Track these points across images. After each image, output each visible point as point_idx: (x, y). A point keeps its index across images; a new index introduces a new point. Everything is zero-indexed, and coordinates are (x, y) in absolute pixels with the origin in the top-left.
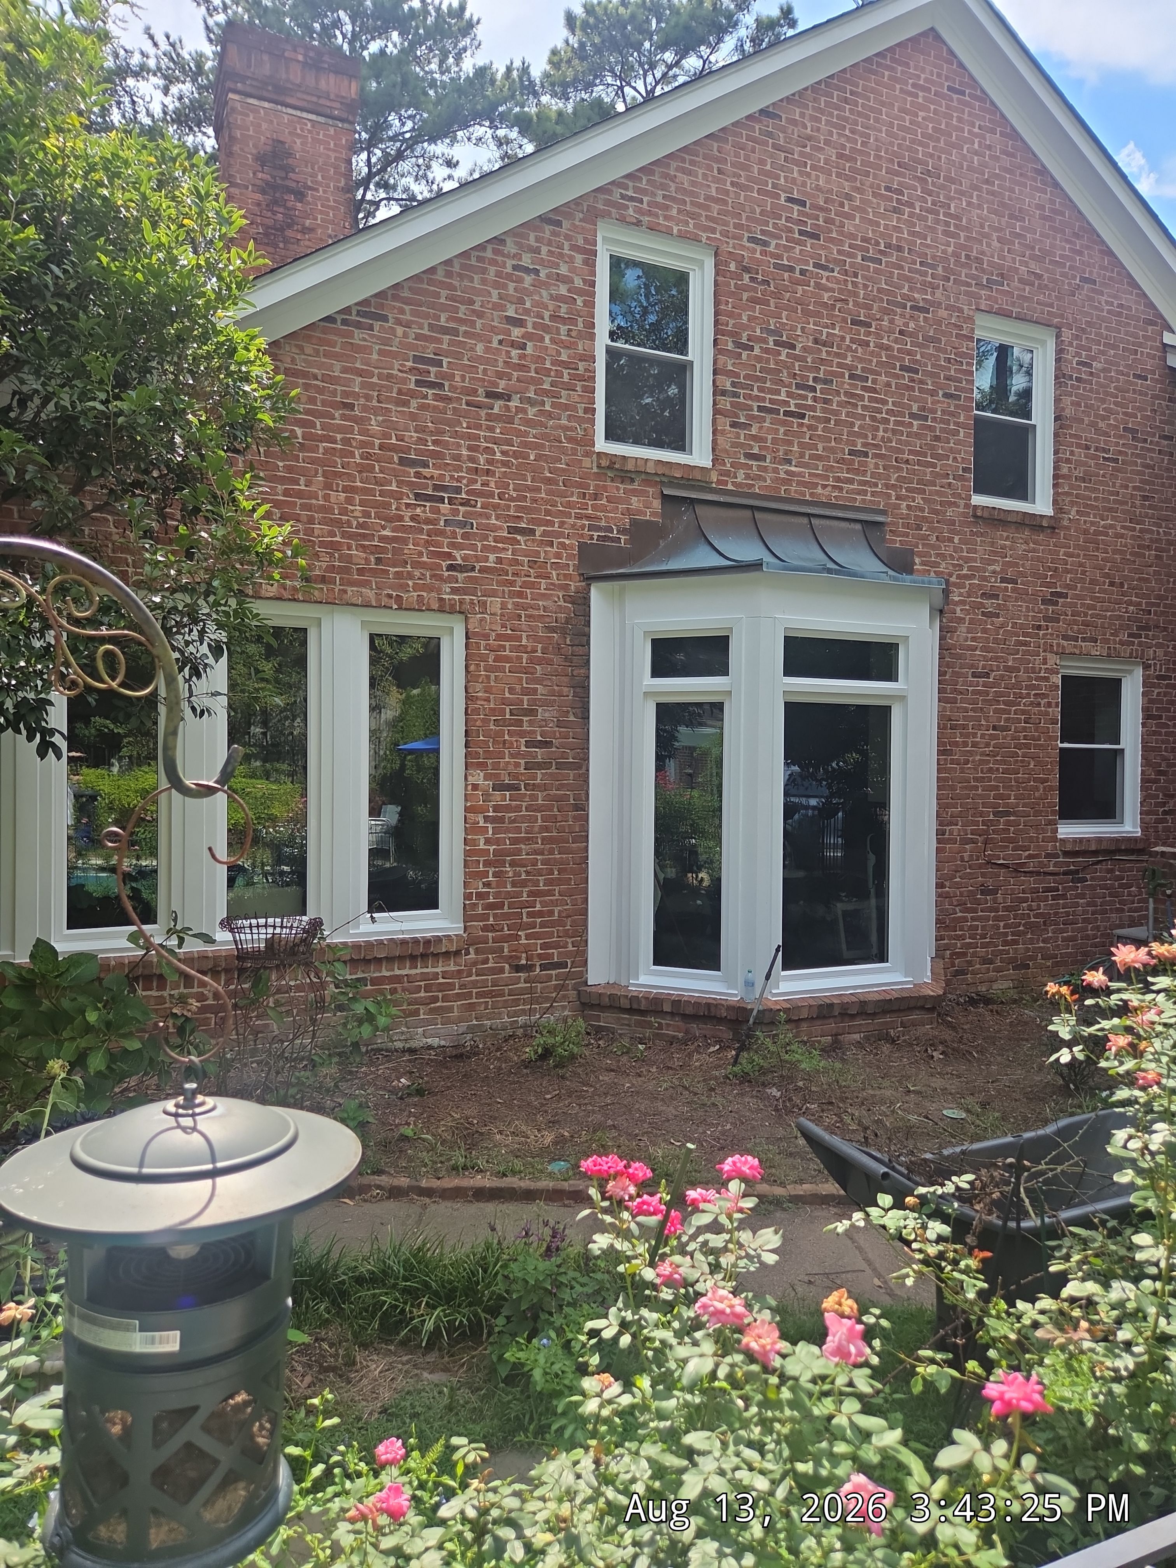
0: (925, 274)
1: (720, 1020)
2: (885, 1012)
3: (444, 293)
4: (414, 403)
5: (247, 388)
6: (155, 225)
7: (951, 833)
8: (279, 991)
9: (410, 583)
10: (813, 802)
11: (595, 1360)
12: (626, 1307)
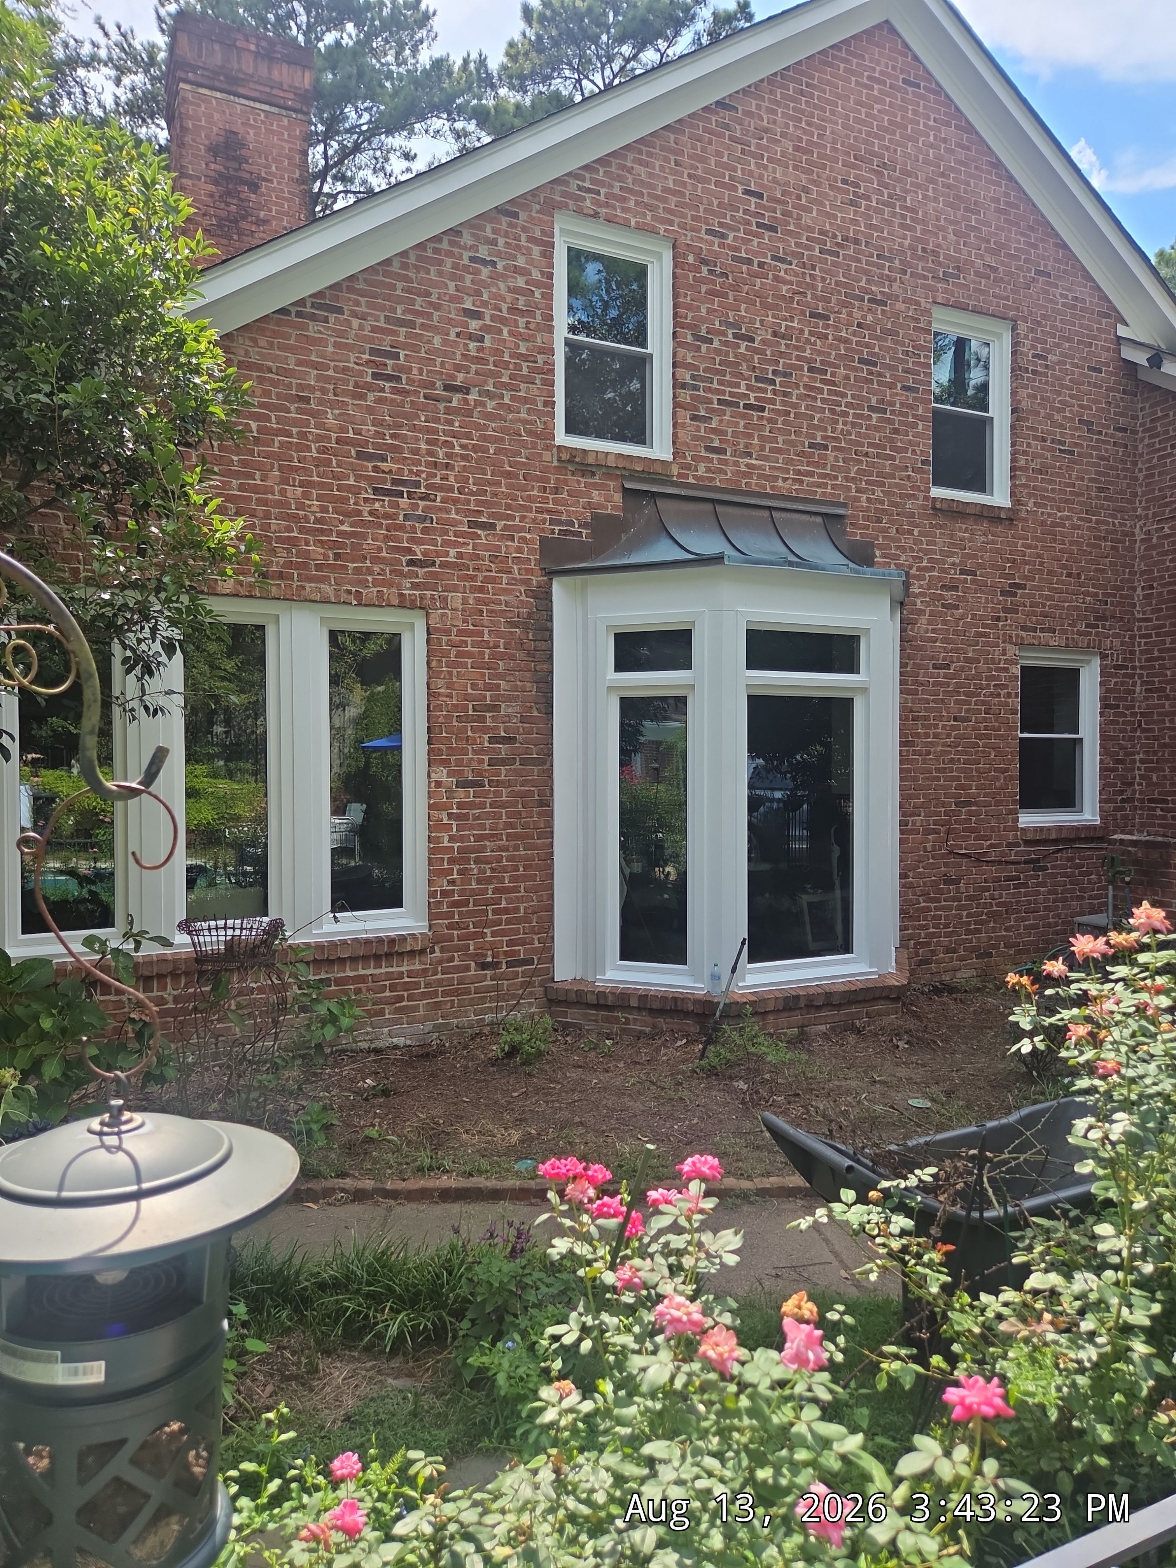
0: (882, 267)
1: (687, 1014)
2: (850, 1003)
3: (400, 285)
4: (371, 396)
5: (197, 380)
6: (100, 215)
7: (914, 824)
8: (240, 993)
9: (370, 578)
10: (778, 795)
11: (557, 1365)
12: (587, 1311)
